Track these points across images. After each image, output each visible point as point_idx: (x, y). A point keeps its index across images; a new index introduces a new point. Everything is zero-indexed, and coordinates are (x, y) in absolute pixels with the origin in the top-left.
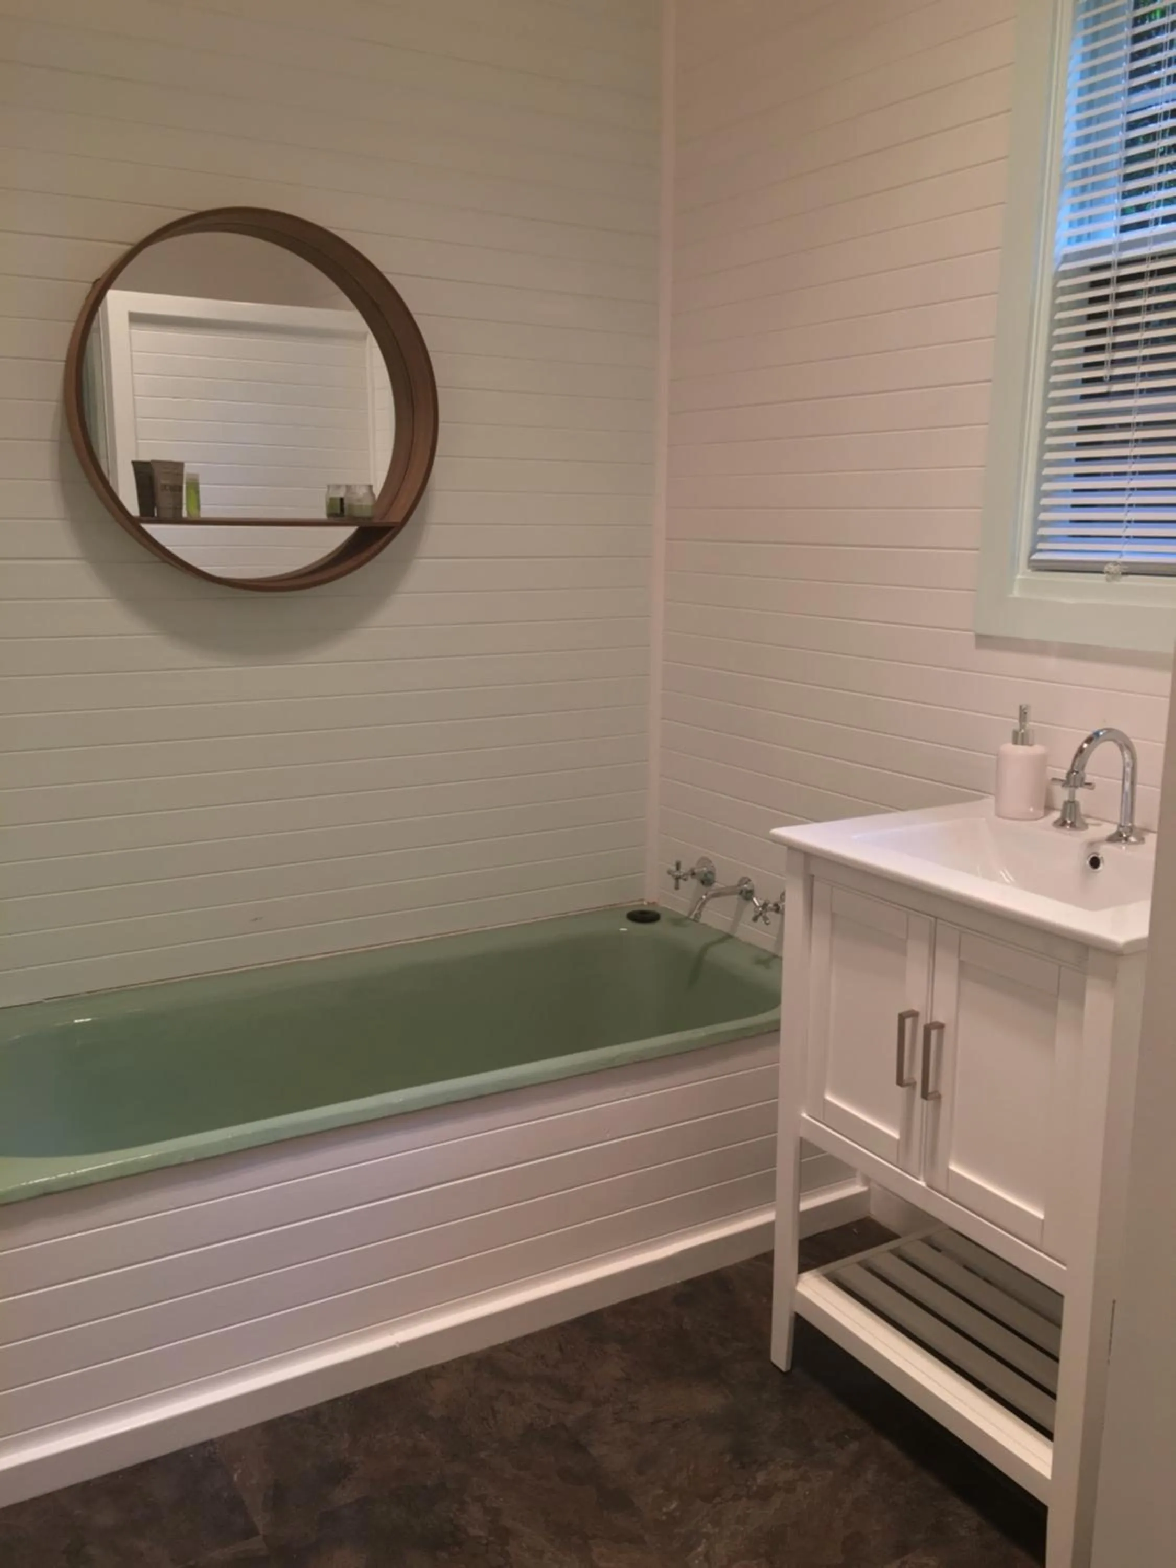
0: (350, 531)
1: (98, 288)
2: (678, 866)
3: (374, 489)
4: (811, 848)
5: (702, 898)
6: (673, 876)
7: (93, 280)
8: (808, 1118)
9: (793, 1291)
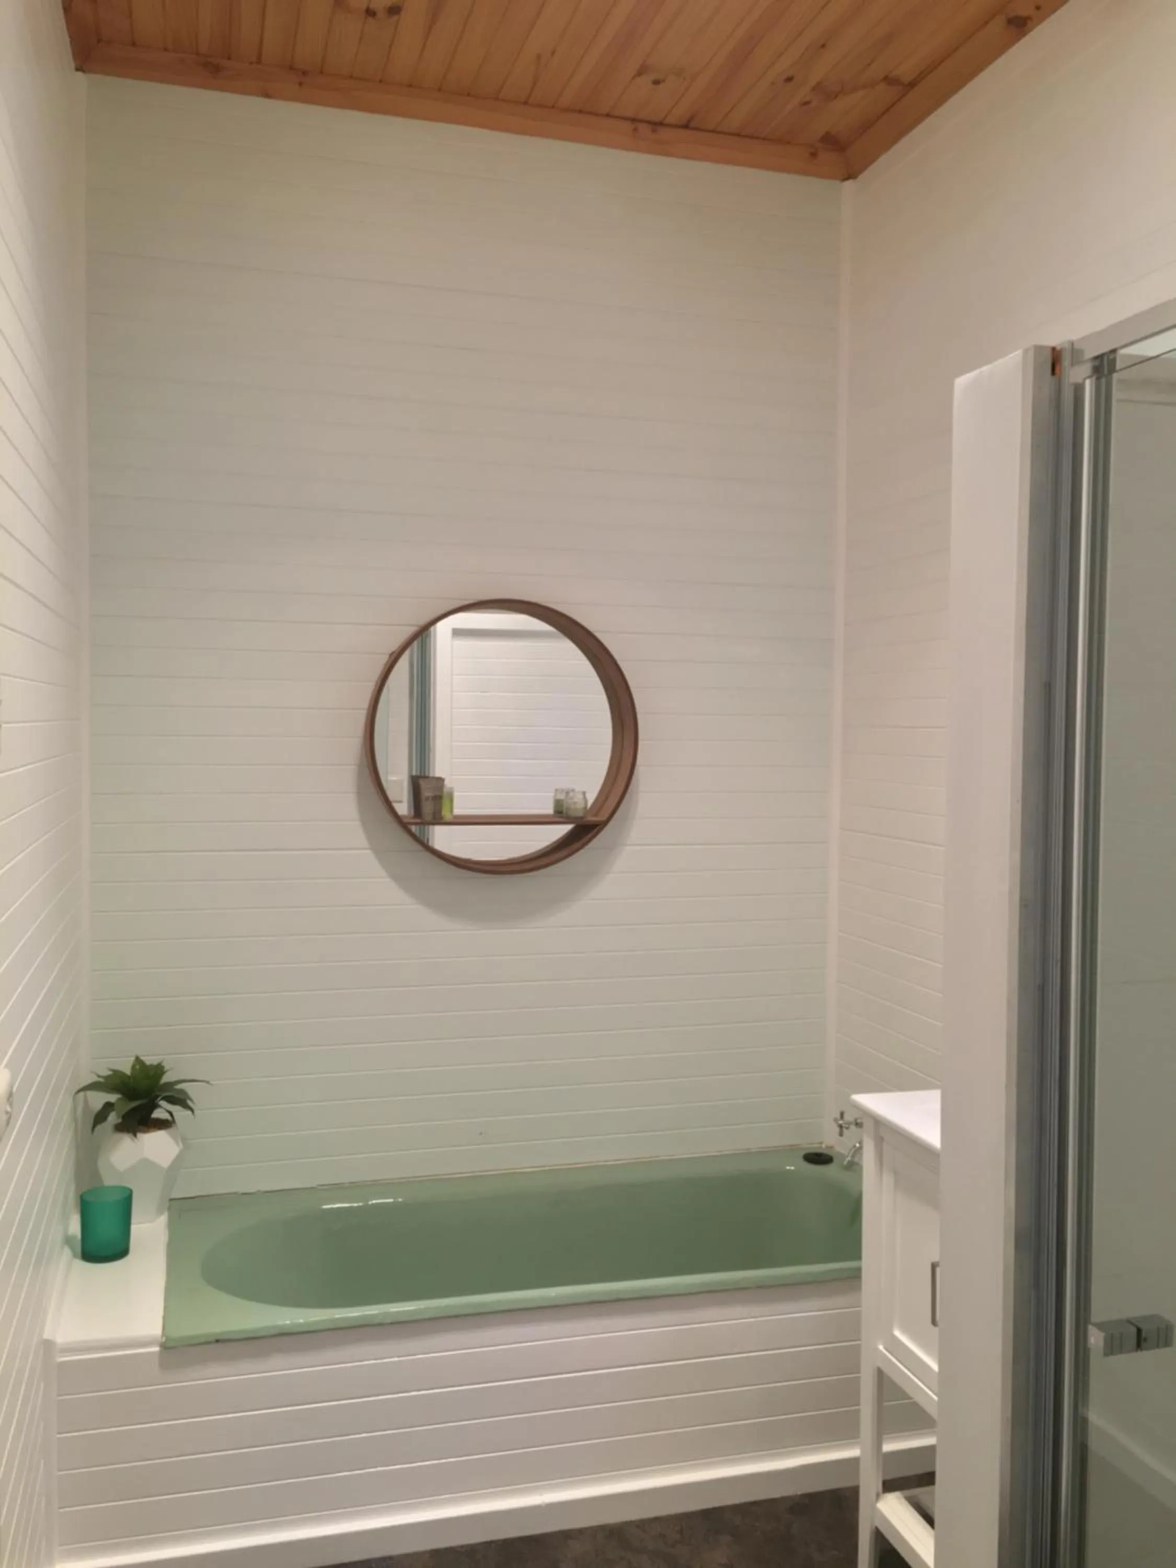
0: (568, 828)
1: (393, 658)
2: (842, 1115)
3: (588, 795)
4: (880, 1116)
5: (855, 1146)
6: (837, 1123)
7: (390, 652)
8: (884, 1351)
9: (874, 1509)
